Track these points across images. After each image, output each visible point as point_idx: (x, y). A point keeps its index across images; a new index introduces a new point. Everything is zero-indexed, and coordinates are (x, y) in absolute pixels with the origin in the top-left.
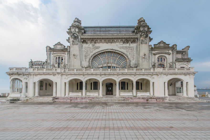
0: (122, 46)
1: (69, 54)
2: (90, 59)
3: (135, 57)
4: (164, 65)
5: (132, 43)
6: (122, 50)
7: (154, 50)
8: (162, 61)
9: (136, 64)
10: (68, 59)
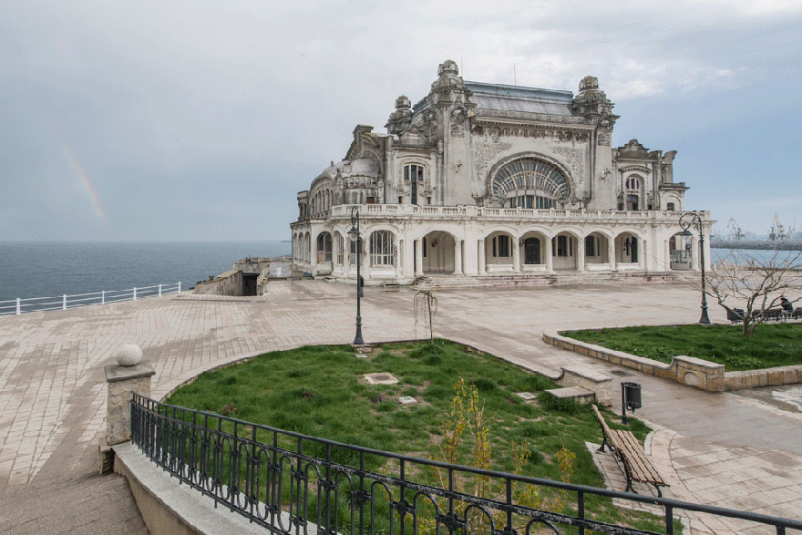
0: (558, 145)
1: (440, 161)
2: (489, 177)
3: (584, 176)
4: (637, 196)
5: (577, 139)
6: (557, 156)
7: (620, 161)
8: (633, 187)
9: (585, 193)
10: (437, 172)
